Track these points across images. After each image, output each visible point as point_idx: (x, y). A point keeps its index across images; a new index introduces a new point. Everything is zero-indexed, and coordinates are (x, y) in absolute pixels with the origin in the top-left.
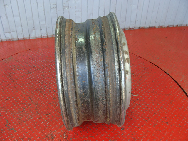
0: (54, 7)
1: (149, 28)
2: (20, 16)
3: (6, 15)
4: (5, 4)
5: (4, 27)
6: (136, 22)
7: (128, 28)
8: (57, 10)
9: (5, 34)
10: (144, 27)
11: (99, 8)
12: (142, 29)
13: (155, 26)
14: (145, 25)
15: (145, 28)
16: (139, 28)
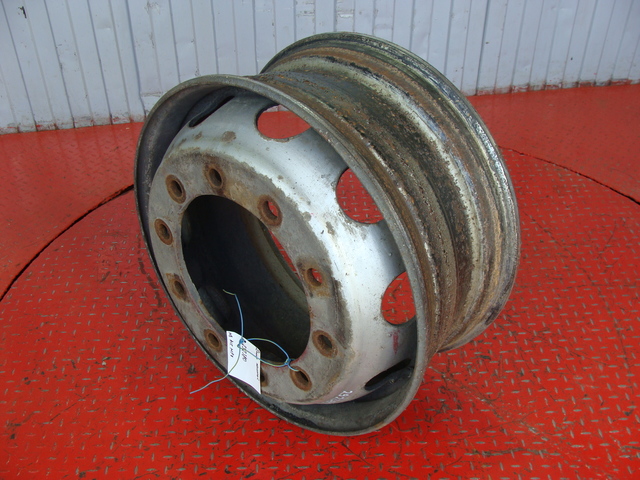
0: (305, 12)
1: (610, 84)
2: (194, 41)
3: (152, 37)
4: (151, 2)
5: (141, 75)
6: (566, 62)
7: (541, 84)
8: (314, 20)
9: (143, 98)
10: (592, 82)
11: (451, 16)
12: (584, 89)
13: (630, 78)
14: (596, 74)
15: (595, 83)
16: (577, 83)
